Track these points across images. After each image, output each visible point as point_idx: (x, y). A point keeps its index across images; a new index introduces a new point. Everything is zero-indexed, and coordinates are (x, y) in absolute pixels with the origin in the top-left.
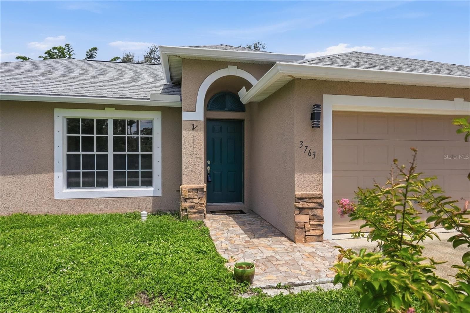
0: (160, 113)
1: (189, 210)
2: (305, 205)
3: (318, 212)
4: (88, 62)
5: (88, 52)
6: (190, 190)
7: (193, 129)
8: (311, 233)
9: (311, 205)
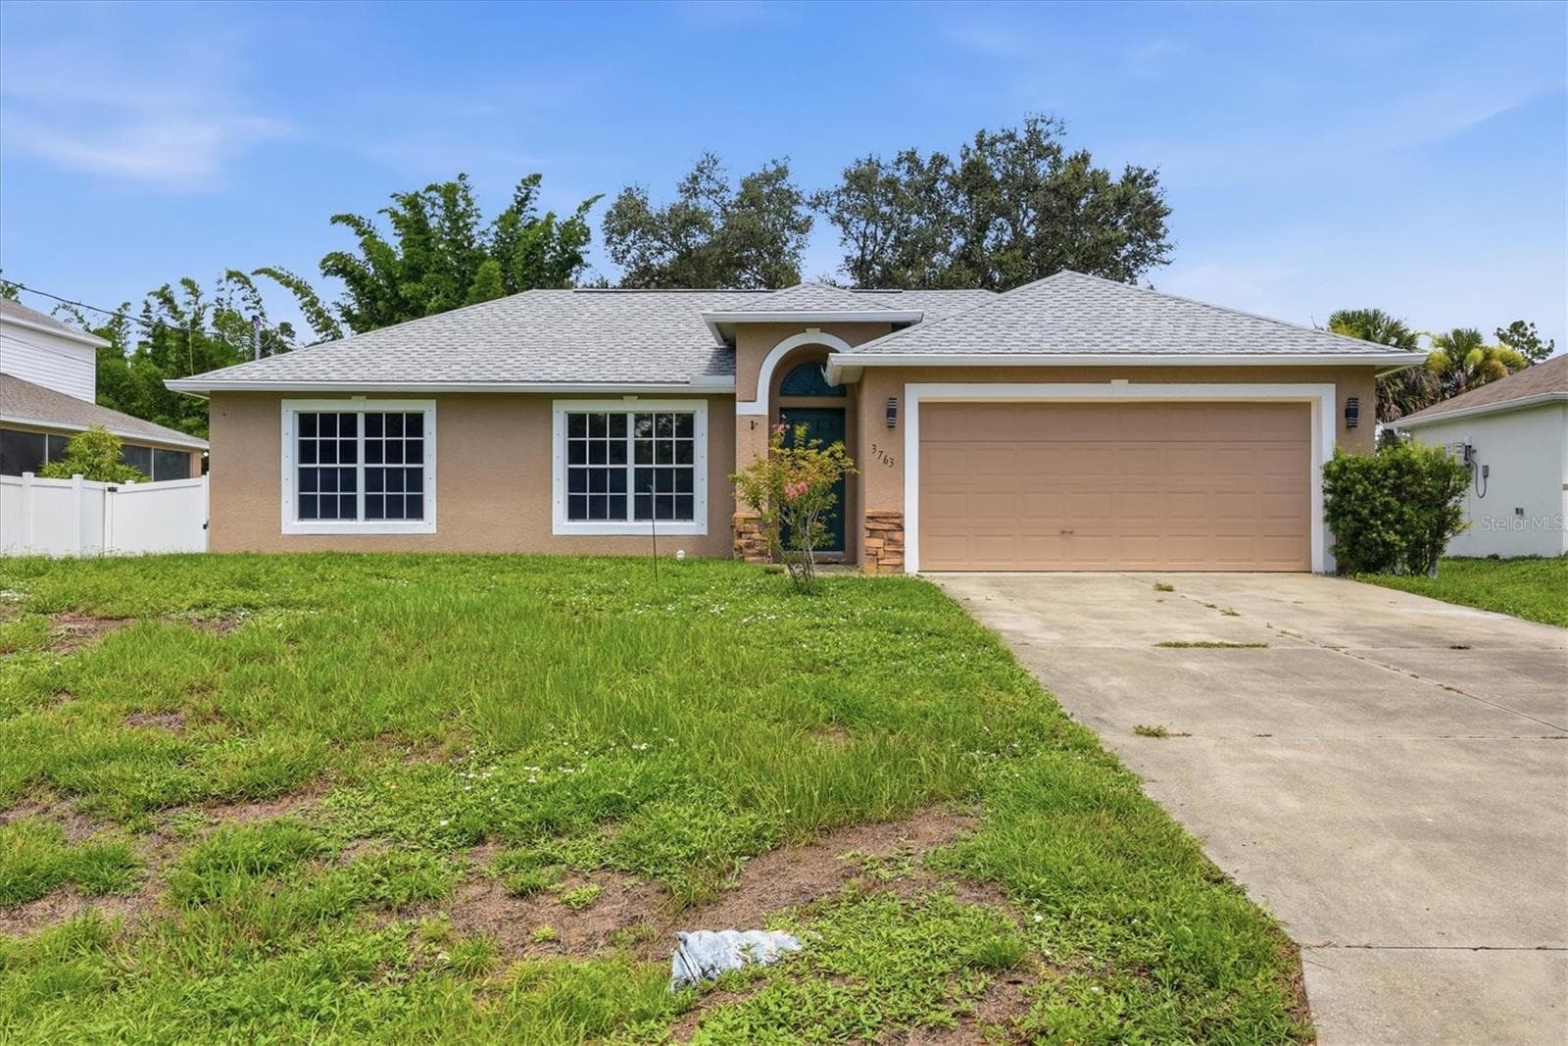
0: (706, 402)
1: (745, 550)
2: (878, 526)
3: (897, 535)
4: (576, 295)
5: (519, 189)
6: (746, 520)
7: (752, 428)
8: (885, 562)
9: (886, 527)
